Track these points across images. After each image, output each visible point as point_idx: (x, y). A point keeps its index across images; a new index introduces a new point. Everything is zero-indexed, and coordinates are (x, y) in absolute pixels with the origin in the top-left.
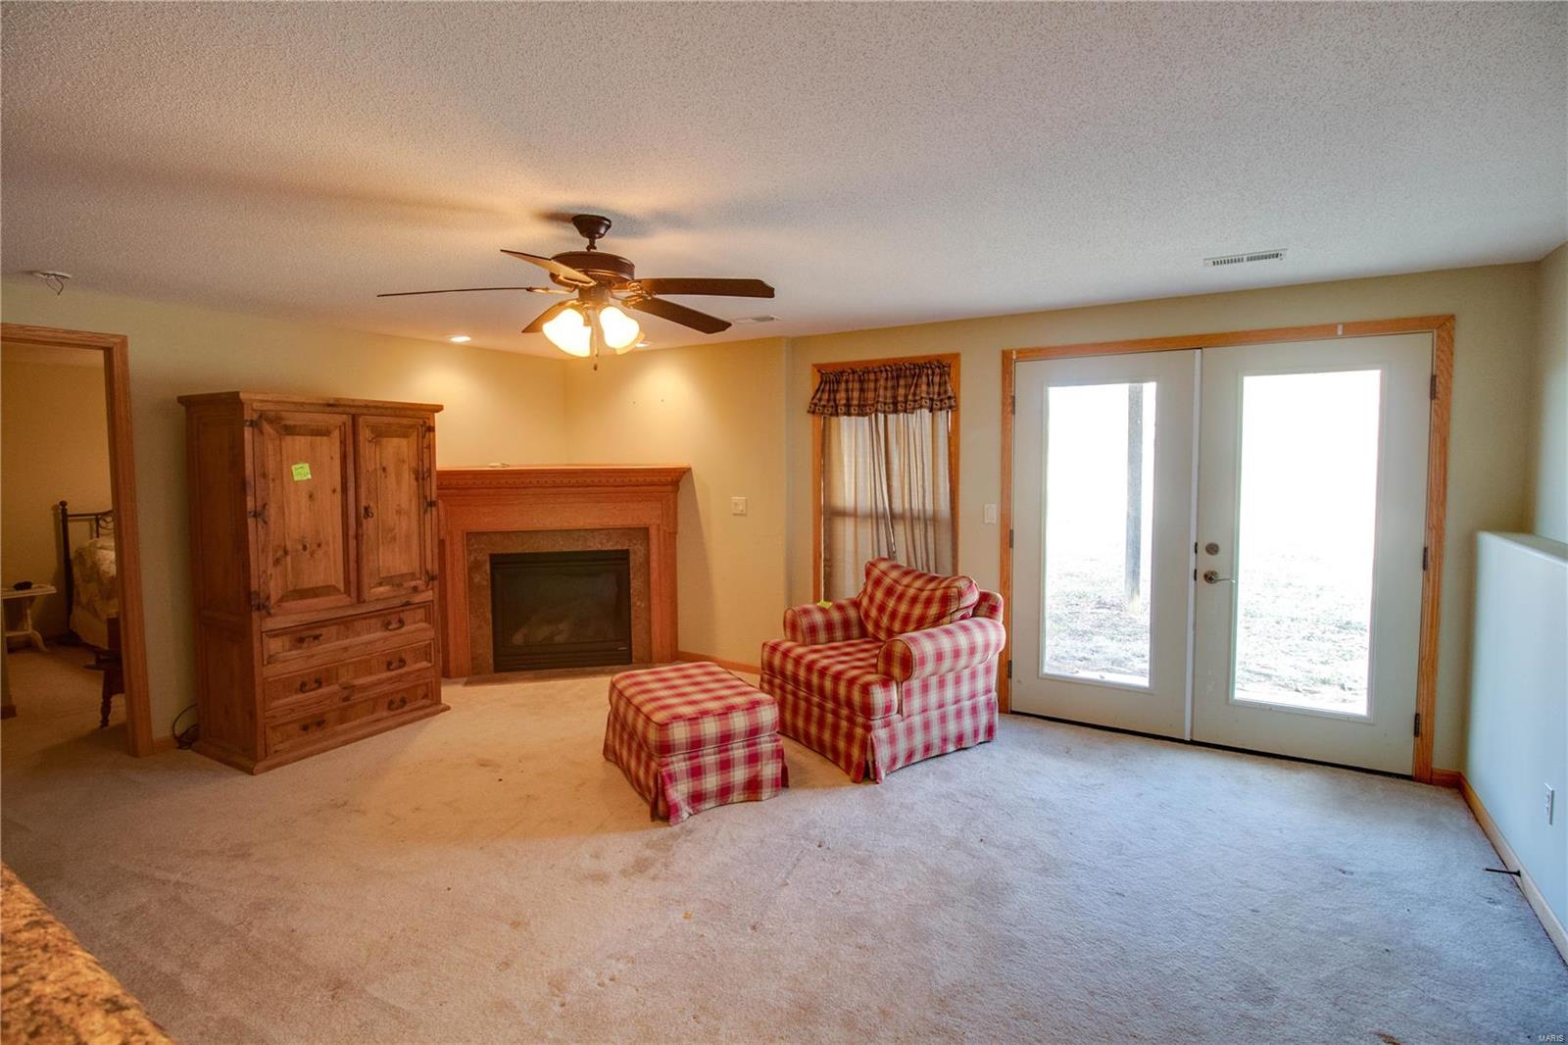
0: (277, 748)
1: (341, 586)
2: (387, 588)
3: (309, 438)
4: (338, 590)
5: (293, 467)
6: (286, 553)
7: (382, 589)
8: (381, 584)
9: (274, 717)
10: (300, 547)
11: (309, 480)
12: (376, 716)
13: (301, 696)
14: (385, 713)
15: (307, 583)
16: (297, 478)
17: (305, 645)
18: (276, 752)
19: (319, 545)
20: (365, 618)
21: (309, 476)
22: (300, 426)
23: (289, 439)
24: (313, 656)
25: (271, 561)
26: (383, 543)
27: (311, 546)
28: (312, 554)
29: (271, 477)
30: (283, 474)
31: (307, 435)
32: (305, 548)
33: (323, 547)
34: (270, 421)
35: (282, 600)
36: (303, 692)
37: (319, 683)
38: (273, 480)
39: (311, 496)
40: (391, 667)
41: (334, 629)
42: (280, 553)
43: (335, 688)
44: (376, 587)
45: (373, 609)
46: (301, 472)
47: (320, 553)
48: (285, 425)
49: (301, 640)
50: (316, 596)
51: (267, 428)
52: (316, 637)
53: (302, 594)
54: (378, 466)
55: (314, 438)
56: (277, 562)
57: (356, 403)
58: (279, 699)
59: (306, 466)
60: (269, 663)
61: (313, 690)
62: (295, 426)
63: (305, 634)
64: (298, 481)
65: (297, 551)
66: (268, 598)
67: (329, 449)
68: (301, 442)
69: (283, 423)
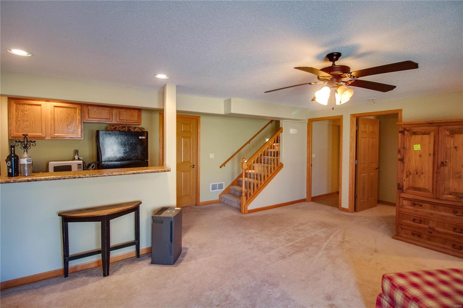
0: (402, 235)
1: (431, 191)
2: (454, 197)
3: (421, 136)
4: (429, 191)
5: (414, 145)
6: (410, 174)
7: (450, 196)
8: (450, 194)
9: (402, 225)
10: (415, 173)
11: (420, 150)
12: (446, 246)
13: (412, 223)
14: (450, 247)
15: (417, 186)
16: (415, 149)
17: (416, 206)
18: (401, 236)
19: (422, 174)
20: (443, 206)
21: (420, 149)
22: (419, 132)
23: (414, 136)
24: (418, 211)
25: (405, 175)
26: (453, 178)
27: (418, 173)
28: (419, 176)
29: (407, 149)
30: (411, 148)
31: (421, 135)
32: (417, 173)
33: (424, 174)
34: (408, 131)
35: (408, 189)
36: (414, 222)
37: (420, 222)
38: (408, 150)
39: (420, 156)
40: (455, 231)
41: (429, 205)
42: (408, 173)
43: (426, 226)
44: (447, 194)
45: (444, 203)
46: (417, 147)
47: (422, 176)
48: (413, 132)
49: (415, 204)
50: (420, 191)
51: (406, 132)
52: (421, 206)
53: (415, 189)
54: (452, 146)
55: (423, 135)
56: (407, 176)
57: (442, 121)
58: (405, 220)
59: (419, 146)
60: (401, 207)
61: (418, 223)
62: (416, 132)
63: (416, 203)
64: (415, 150)
65: (414, 174)
66: (403, 186)
67: (428, 139)
68: (419, 137)
69: (412, 131)
